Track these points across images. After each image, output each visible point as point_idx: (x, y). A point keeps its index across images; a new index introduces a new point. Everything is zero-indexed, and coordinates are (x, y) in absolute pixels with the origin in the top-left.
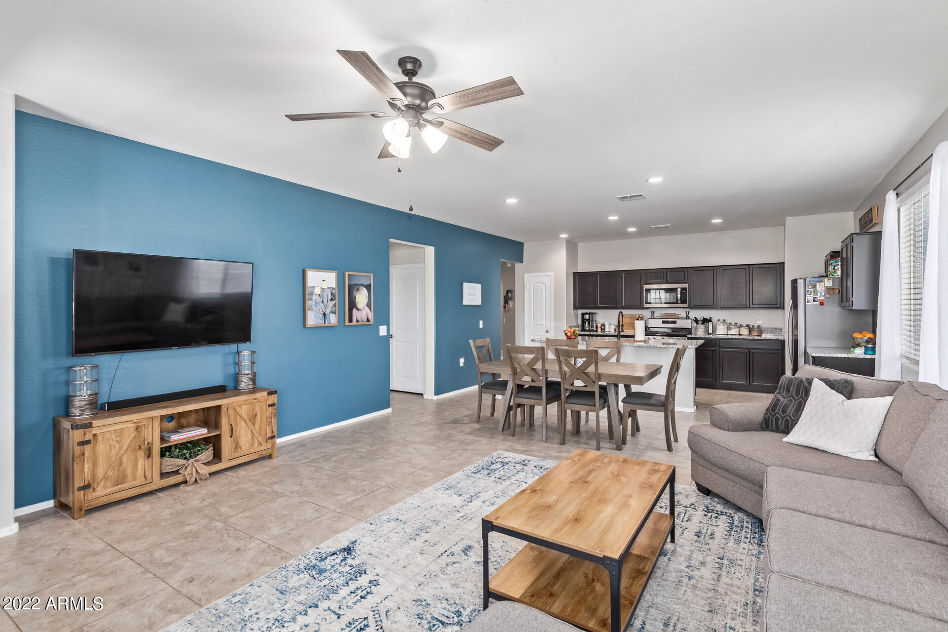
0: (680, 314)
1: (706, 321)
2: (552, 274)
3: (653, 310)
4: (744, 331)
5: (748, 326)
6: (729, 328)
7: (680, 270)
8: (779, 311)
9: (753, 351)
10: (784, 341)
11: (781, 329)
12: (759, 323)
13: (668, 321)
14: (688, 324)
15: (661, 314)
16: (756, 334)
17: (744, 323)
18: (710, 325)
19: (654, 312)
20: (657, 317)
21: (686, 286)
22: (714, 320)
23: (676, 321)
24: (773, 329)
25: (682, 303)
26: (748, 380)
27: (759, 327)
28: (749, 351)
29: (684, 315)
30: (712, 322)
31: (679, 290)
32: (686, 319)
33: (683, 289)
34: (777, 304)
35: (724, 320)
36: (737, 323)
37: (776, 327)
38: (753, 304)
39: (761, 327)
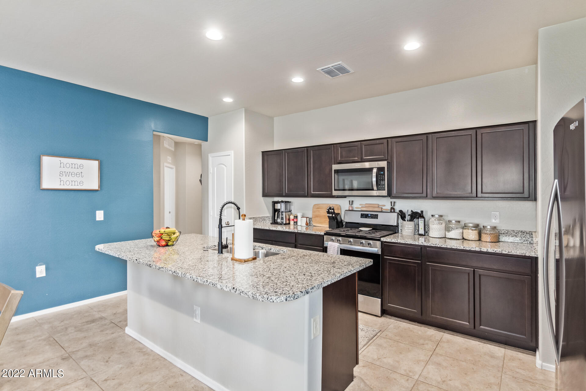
0: (385, 206)
1: (416, 216)
2: (232, 153)
3: (351, 199)
4: (472, 234)
5: (477, 226)
6: (448, 229)
7: (378, 141)
8: (528, 204)
9: (481, 271)
10: (536, 259)
11: (531, 234)
12: (494, 222)
13: (368, 214)
14: (392, 219)
15: (360, 205)
16: (488, 240)
17: (471, 221)
18: (421, 222)
19: (352, 201)
20: (356, 208)
21: (384, 164)
22: (427, 215)
23: (377, 215)
24: (518, 232)
25: (378, 189)
26: (472, 321)
27: (494, 228)
28: (474, 270)
29: (388, 207)
30: (423, 217)
31: (375, 171)
32: (391, 212)
33: (381, 169)
34: (523, 193)
35: (441, 216)
36: (459, 222)
37: (523, 230)
38: (482, 192)
39: (498, 228)
